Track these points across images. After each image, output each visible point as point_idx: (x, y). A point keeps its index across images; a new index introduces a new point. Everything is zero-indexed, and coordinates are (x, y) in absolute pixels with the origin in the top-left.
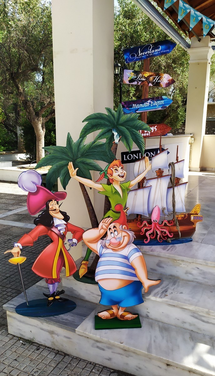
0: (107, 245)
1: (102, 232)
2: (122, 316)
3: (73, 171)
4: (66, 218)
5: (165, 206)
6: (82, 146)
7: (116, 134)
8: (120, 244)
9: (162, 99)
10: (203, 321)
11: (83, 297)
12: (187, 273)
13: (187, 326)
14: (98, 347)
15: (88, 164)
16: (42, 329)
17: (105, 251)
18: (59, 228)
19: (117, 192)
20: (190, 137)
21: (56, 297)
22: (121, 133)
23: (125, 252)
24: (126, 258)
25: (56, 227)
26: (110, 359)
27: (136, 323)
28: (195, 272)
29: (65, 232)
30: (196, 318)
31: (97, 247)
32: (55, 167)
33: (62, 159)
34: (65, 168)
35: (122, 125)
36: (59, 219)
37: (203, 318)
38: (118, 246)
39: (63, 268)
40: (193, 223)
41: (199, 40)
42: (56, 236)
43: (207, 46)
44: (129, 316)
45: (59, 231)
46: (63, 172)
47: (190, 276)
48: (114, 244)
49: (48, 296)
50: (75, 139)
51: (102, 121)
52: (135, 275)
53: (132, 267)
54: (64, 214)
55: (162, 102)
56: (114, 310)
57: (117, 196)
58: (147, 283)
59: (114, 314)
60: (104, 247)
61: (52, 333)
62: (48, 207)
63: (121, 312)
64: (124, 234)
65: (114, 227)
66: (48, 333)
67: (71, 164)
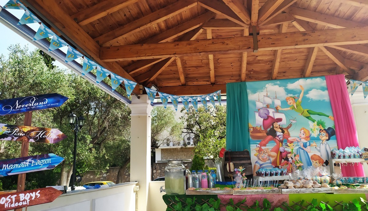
9: (49, 157)
20: (135, 185)
41: (139, 98)
43: (146, 103)
55: (49, 160)
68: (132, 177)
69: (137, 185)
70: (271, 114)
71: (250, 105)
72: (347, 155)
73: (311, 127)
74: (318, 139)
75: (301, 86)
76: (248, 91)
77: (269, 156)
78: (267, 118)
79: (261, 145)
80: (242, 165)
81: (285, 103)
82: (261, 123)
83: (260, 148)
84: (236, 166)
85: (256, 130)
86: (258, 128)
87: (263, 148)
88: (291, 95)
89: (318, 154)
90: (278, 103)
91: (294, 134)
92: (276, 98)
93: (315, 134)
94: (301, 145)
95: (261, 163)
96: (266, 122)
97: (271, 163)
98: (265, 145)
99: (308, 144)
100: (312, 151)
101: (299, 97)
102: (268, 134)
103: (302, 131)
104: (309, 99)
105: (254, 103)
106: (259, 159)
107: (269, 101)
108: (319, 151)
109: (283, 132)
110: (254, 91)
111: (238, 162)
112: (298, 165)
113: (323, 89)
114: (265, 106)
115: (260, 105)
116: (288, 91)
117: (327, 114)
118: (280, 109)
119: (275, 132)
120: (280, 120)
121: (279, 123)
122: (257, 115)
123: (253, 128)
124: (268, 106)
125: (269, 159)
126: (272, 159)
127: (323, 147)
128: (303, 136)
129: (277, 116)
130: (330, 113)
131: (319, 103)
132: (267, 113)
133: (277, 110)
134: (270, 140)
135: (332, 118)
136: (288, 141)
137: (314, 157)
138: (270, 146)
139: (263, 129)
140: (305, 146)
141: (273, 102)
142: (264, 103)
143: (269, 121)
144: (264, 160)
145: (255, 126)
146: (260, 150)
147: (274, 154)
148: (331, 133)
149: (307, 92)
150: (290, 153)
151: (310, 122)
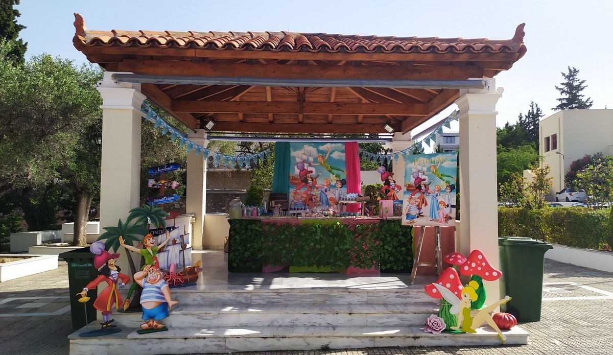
0: (148, 280)
1: (145, 272)
2: (156, 326)
3: (122, 241)
4: (119, 270)
5: (178, 262)
6: (128, 226)
7: (149, 219)
8: (155, 280)
9: (173, 196)
10: (204, 319)
11: (125, 326)
12: (194, 300)
13: (195, 325)
14: (142, 344)
15: (132, 237)
16: (100, 345)
17: (146, 284)
18: (114, 276)
19: (149, 253)
20: (191, 218)
21: (109, 325)
22: (152, 218)
23: (158, 285)
24: (159, 288)
25: (112, 276)
26: (150, 349)
27: (165, 329)
28: (199, 299)
29: (118, 279)
30: (200, 318)
31: (141, 283)
32: (110, 239)
33: (115, 234)
34: (117, 240)
35: (153, 214)
36: (114, 270)
37: (204, 318)
38: (154, 281)
39: (115, 303)
40: (196, 273)
41: (196, 132)
42: (111, 282)
43: (203, 138)
44: (160, 326)
45: (114, 278)
46: (115, 242)
47: (196, 302)
48: (151, 280)
49: (103, 324)
50: (124, 222)
51: (141, 212)
52: (164, 299)
53: (162, 294)
54: (117, 267)
55: (173, 198)
56: (151, 323)
57: (149, 255)
58: (171, 303)
59: (151, 325)
60: (146, 282)
61: (108, 345)
62: (107, 263)
63: (155, 324)
64: (158, 273)
65: (152, 270)
66: (105, 346)
67: (121, 237)
68: (188, 210)
69: (193, 217)
70: (306, 168)
71: (292, 159)
72: (348, 198)
73: (331, 178)
74: (335, 186)
75: (328, 148)
76: (291, 149)
77: (302, 197)
78: (303, 170)
79: (297, 189)
80: (280, 203)
81: (316, 160)
82: (299, 173)
83: (296, 191)
84: (276, 203)
85: (294, 178)
86: (296, 177)
87: (298, 191)
88: (321, 155)
89: (334, 197)
90: (311, 159)
91: (320, 182)
92: (310, 156)
93: (333, 183)
94: (324, 190)
95: (296, 201)
96: (302, 173)
97: (302, 202)
98: (300, 189)
99: (328, 190)
100: (330, 195)
101: (326, 156)
102: (302, 181)
103: (325, 181)
104: (332, 158)
105: (294, 158)
106: (295, 199)
107: (305, 157)
108: (335, 195)
109: (313, 180)
110: (295, 150)
111: (278, 201)
112: (318, 204)
113: (342, 152)
114: (302, 161)
115: (298, 160)
116: (319, 151)
117: (343, 170)
118: (312, 164)
119: (307, 180)
120: (311, 172)
121: (310, 174)
122: (296, 167)
123: (292, 176)
124: (304, 161)
125: (301, 199)
126: (303, 199)
127: (337, 192)
128: (325, 184)
129: (310, 169)
130: (344, 169)
131: (338, 161)
132: (302, 166)
133: (310, 165)
134: (303, 186)
135: (346, 172)
136: (315, 187)
137: (331, 199)
138: (303, 190)
139: (299, 178)
140: (326, 191)
141: (308, 159)
142: (301, 159)
143: (304, 172)
144: (298, 200)
145: (293, 175)
146: (296, 193)
147: (305, 196)
148: (343, 183)
149: (331, 153)
150: (314, 195)
151: (331, 175)
